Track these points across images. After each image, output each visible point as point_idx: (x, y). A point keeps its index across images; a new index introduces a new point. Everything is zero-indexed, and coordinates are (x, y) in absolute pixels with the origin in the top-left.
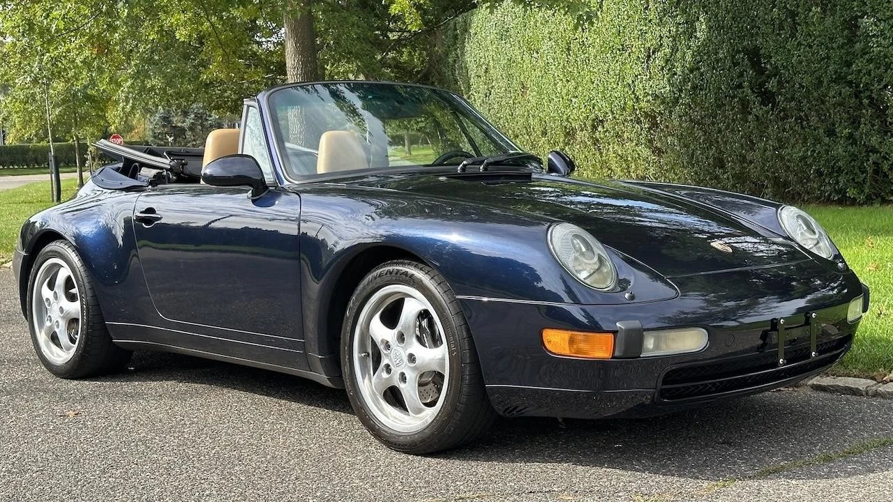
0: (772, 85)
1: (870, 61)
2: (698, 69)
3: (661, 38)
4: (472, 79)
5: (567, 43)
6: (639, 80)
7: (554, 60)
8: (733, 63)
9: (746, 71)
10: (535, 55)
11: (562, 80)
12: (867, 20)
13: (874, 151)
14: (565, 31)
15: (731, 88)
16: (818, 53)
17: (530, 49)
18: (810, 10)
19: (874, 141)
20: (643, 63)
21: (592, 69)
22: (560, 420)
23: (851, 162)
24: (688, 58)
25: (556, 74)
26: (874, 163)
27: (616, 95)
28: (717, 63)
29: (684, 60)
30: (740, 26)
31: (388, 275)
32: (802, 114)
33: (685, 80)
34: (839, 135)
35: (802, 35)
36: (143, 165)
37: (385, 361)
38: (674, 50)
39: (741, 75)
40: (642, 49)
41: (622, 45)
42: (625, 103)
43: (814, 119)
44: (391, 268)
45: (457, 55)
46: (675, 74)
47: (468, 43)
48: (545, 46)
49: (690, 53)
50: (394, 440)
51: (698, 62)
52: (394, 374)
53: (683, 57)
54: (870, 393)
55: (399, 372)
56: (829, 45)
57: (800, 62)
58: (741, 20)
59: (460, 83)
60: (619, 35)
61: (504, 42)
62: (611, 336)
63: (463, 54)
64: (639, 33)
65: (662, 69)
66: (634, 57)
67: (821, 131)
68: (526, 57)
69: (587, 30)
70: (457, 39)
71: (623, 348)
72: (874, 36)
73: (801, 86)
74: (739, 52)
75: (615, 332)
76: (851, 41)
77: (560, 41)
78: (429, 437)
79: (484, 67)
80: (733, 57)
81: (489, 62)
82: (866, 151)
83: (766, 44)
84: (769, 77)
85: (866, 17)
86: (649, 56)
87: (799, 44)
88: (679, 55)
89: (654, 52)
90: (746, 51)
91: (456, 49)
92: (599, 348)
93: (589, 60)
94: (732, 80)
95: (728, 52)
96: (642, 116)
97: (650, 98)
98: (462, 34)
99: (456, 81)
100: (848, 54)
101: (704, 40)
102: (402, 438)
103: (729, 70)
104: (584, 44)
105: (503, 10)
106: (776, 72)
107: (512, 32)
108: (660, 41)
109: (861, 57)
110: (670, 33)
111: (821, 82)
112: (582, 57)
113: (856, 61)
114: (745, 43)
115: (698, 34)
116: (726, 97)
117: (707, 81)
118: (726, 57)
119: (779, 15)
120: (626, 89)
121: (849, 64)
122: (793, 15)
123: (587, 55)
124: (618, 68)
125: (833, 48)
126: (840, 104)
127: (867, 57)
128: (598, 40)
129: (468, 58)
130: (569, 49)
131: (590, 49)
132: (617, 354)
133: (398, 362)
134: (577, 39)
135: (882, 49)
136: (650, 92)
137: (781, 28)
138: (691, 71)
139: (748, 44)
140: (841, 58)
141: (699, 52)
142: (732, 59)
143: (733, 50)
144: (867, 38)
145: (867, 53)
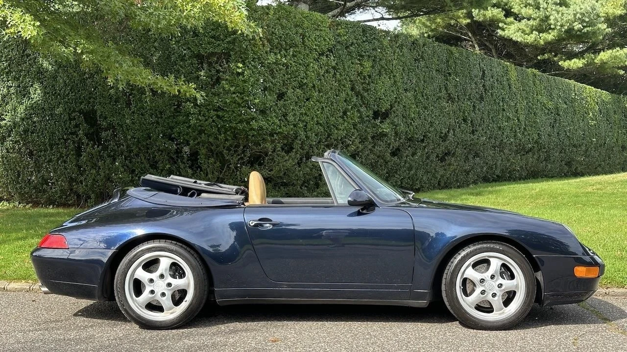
1: (189, 127)
2: (32, 119)
8: (70, 118)
9: (82, 125)
15: (65, 134)
24: (21, 109)
29: (15, 111)
33: (16, 125)
35: (136, 107)
37: (479, 289)
39: (77, 126)
49: (22, 107)
51: (31, 114)
52: (487, 294)
53: (15, 109)
55: (491, 293)
56: (159, 115)
57: (134, 123)
62: (598, 268)
74: (74, 111)
80: (70, 114)
88: (9, 107)
90: (82, 112)
94: (66, 129)
95: (64, 110)
101: (39, 100)
103: (64, 122)
113: (179, 127)
114: (82, 107)
115: (32, 96)
116: (59, 139)
118: (62, 114)
121: (172, 128)
127: (187, 125)
133: (490, 288)
137: (118, 101)
138: (23, 119)
139: (85, 108)
140: (168, 123)
141: (32, 107)
142: (69, 117)
143: (70, 110)
144: (188, 115)
145: (187, 123)
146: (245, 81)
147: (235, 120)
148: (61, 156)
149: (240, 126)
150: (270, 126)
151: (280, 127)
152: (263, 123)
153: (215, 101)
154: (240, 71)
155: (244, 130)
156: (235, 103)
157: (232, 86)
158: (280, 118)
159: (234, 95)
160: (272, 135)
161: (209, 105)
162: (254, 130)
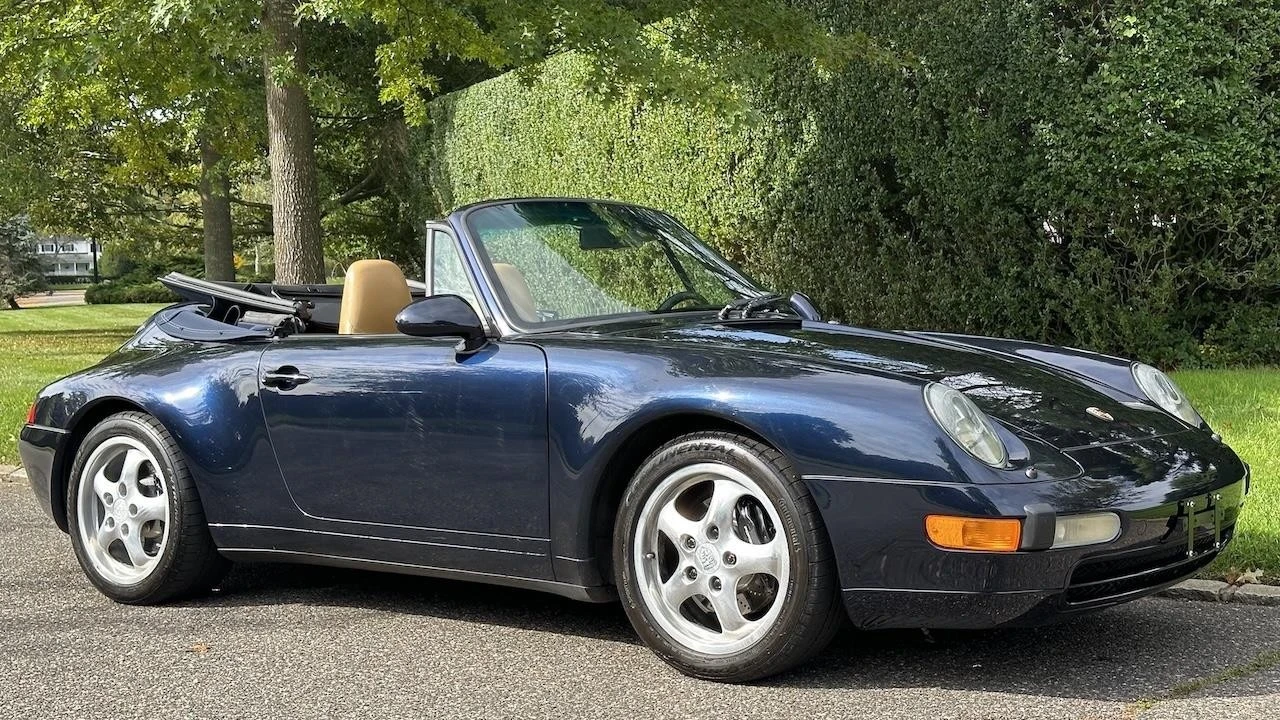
0: (911, 206)
1: (1047, 178)
2: (807, 183)
3: (751, 140)
4: (456, 189)
5: (609, 143)
6: (718, 197)
7: (587, 166)
8: (856, 177)
9: (875, 189)
10: (557, 157)
11: (599, 193)
12: (1043, 126)
13: (1052, 295)
14: (605, 126)
15: (853, 210)
16: (976, 166)
17: (549, 149)
18: (965, 111)
19: (1053, 283)
20: (723, 173)
21: (646, 179)
22: (926, 633)
23: (1020, 310)
24: (791, 167)
25: (590, 185)
26: (1052, 311)
27: (683, 215)
28: (834, 177)
29: (785, 171)
30: (866, 128)
31: (693, 450)
32: (954, 246)
33: (787, 198)
34: (1004, 275)
35: (953, 142)
36: (245, 307)
37: (684, 563)
38: (771, 157)
39: (867, 192)
40: (723, 155)
41: (693, 148)
42: (697, 227)
43: (969, 253)
44: (697, 442)
45: (431, 154)
46: (772, 189)
47: (450, 138)
48: (574, 147)
49: (793, 162)
50: (703, 665)
51: (806, 175)
52: (700, 580)
53: (784, 167)
54: (1225, 597)
55: (709, 577)
56: (991, 157)
57: (952, 178)
58: (867, 120)
59: (436, 192)
60: (688, 134)
61: (507, 138)
62: (1017, 523)
63: (442, 152)
64: (718, 132)
65: (753, 182)
66: (710, 164)
67: (980, 269)
68: (544, 159)
69: (639, 126)
70: (432, 131)
71: (1033, 537)
72: (1052, 146)
73: (952, 210)
74: (864, 162)
75: (1022, 518)
76: (1021, 154)
77: (597, 140)
78: (757, 659)
79: (475, 172)
80: (857, 169)
81: (484, 165)
82: (1041, 296)
83: (904, 152)
84: (908, 197)
85: (1041, 121)
86: (732, 166)
87: (950, 154)
88: (777, 164)
89: (740, 159)
90: (874, 162)
91: (429, 147)
92: (1000, 539)
93: (642, 167)
94: (854, 200)
95: (849, 161)
96: (721, 245)
97: (735, 220)
98: (439, 125)
99: (429, 191)
100: (1017, 169)
101: (815, 145)
102: (712, 662)
103: (850, 186)
104: (634, 145)
105: (505, 94)
106: (917, 190)
107: (521, 125)
108: (750, 144)
109: (1035, 173)
110: (764, 134)
111: (979, 205)
112: (632, 162)
113: (1028, 179)
114: (874, 151)
115: (806, 137)
116: (846, 221)
117: (819, 200)
118: (846, 169)
119: (922, 115)
120: (700, 208)
121: (1018, 182)
122: (941, 116)
123: (637, 160)
124: (687, 179)
125: (996, 161)
126: (1005, 235)
127: (1042, 173)
128: (656, 141)
129: (449, 158)
130: (610, 152)
131: (644, 151)
132: (1024, 545)
133: (707, 563)
134: (622, 137)
135: (1063, 164)
136: (735, 213)
137: (925, 132)
138: (796, 186)
139: (878, 152)
140: (1008, 173)
141: (807, 162)
142: (855, 172)
143: (857, 159)
144: (1043, 148)
145: (1043, 168)
146: (1146, 58)
147: (1131, 154)
148: (850, 259)
149: (1141, 168)
150: (1229, 161)
151: (1267, 162)
152: (1206, 157)
153: (1089, 112)
154: (1130, 33)
155: (1150, 176)
156: (1127, 112)
157: (1119, 73)
158: (1263, 140)
159: (1124, 95)
160: (1239, 182)
161: (1078, 123)
162: (1177, 174)
